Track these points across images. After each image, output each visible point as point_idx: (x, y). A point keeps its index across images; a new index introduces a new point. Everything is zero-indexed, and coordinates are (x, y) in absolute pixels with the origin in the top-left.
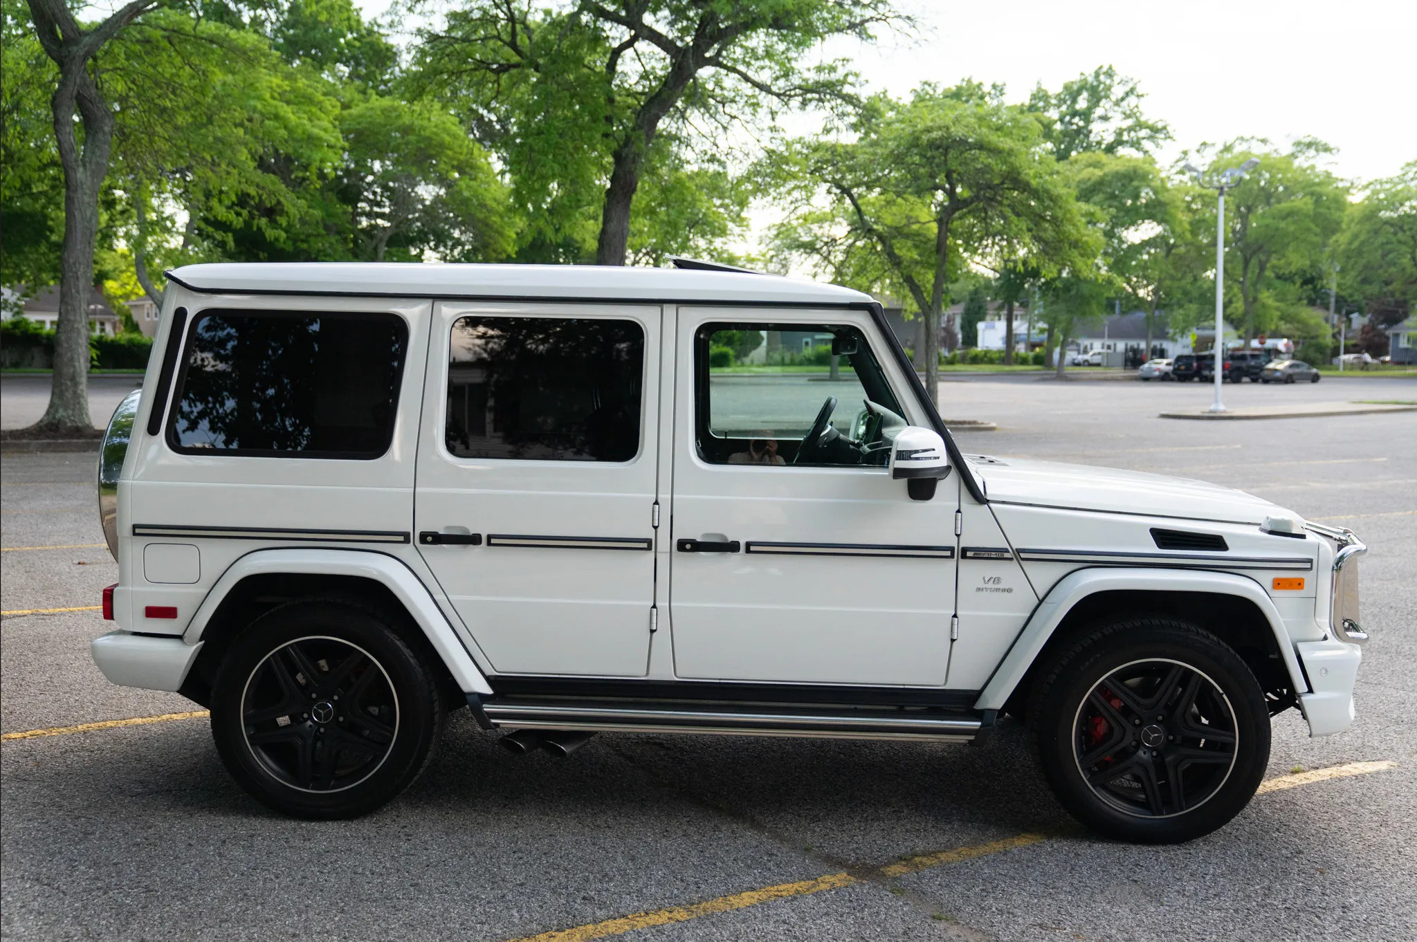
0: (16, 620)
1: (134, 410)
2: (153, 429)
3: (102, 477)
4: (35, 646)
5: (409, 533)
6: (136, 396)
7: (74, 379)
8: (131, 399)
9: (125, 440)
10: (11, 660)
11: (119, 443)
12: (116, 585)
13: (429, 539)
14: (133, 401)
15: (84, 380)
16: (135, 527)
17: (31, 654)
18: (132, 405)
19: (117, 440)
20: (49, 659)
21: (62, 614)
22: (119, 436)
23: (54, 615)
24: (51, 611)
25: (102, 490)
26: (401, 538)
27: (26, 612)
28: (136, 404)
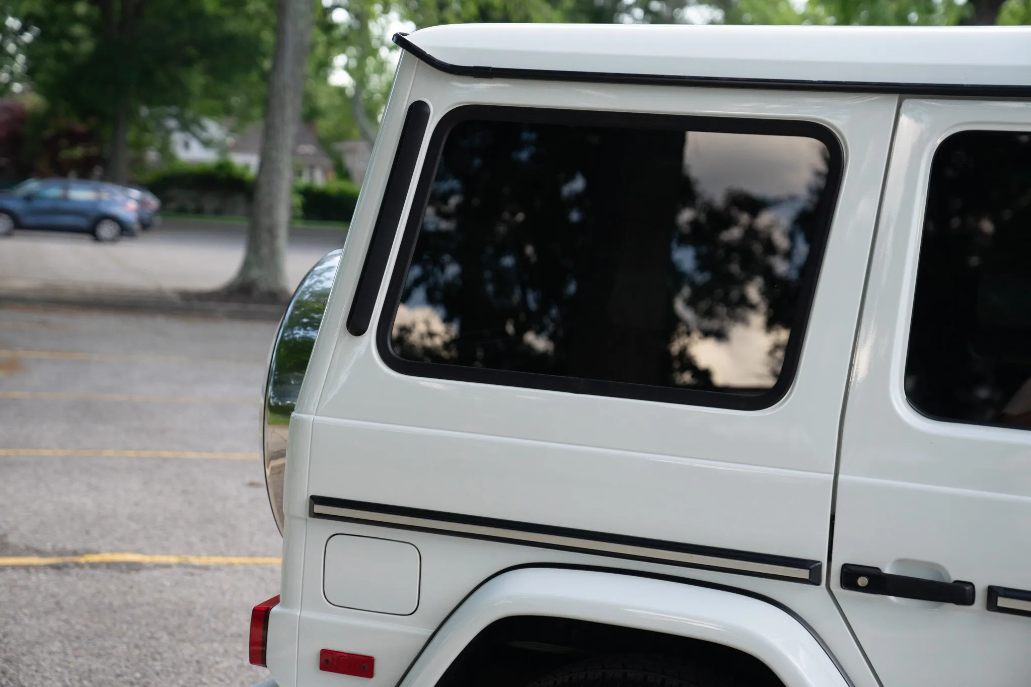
0: (156, 573)
1: (329, 284)
2: (356, 326)
3: (271, 393)
4: (174, 621)
5: (820, 567)
6: (335, 259)
7: (272, 232)
8: (327, 264)
9: (312, 334)
10: (136, 646)
11: (303, 338)
12: (275, 601)
13: (863, 581)
14: (329, 269)
15: (282, 233)
16: (316, 500)
17: (165, 638)
18: (327, 275)
19: (299, 333)
20: (187, 650)
21: (218, 568)
22: (305, 326)
23: (206, 568)
24: (203, 560)
25: (268, 413)
26: (804, 574)
27: (173, 559)
28: (332, 274)
